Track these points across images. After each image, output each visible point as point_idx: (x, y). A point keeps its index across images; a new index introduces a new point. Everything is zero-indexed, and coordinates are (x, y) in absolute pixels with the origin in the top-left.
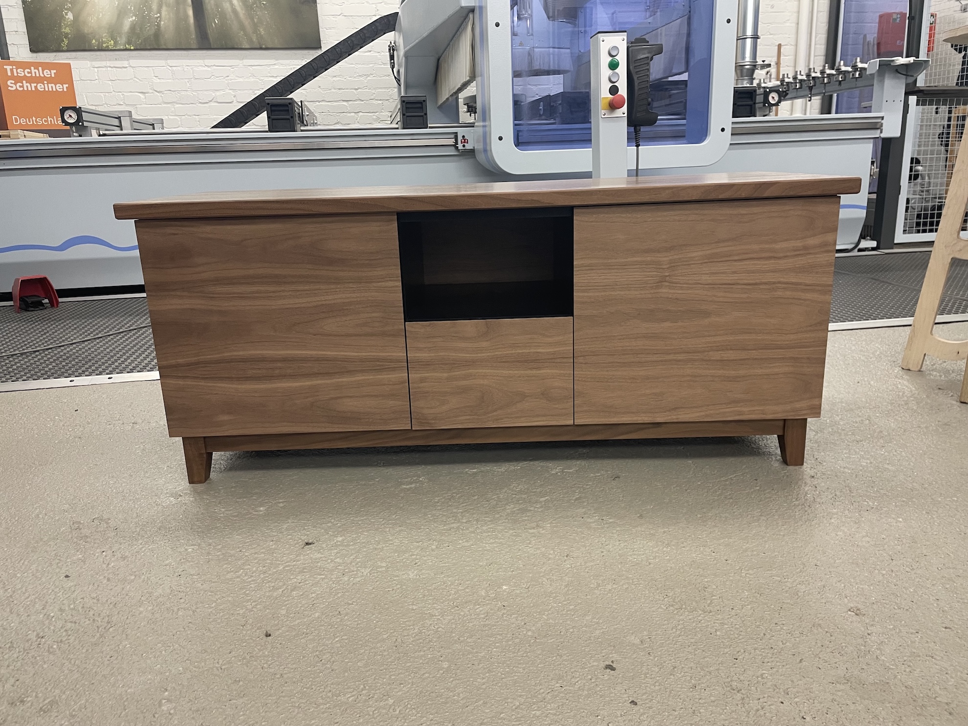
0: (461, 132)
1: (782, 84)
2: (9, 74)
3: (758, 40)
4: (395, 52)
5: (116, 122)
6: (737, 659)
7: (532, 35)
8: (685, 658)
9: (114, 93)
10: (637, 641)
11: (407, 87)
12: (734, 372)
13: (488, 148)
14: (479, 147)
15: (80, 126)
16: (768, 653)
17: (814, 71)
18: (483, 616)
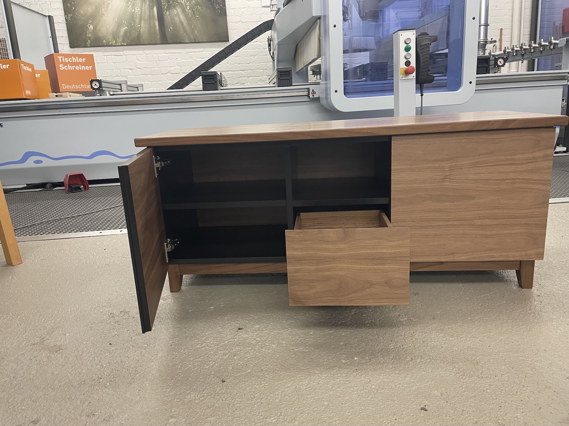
0: (311, 87)
1: (504, 53)
2: (60, 61)
3: (488, 26)
4: (271, 42)
5: (119, 87)
6: (501, 407)
7: (352, 29)
8: (469, 405)
9: (115, 69)
10: (439, 394)
11: (278, 62)
12: (489, 232)
13: (328, 97)
14: (323, 96)
15: (100, 90)
16: (519, 403)
17: (525, 45)
18: (345, 375)
